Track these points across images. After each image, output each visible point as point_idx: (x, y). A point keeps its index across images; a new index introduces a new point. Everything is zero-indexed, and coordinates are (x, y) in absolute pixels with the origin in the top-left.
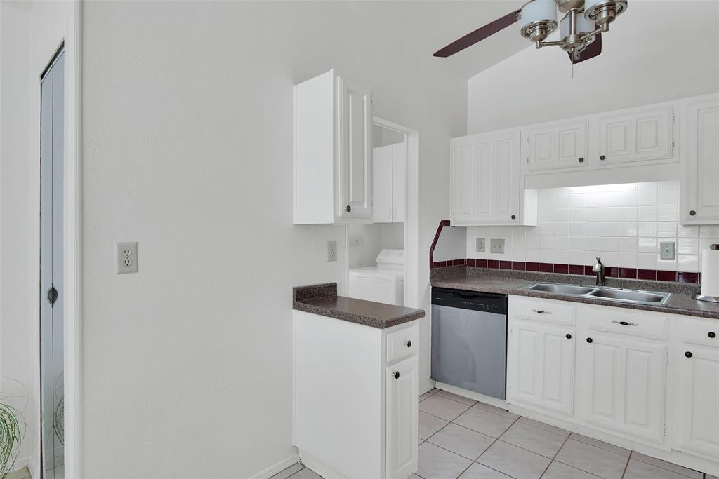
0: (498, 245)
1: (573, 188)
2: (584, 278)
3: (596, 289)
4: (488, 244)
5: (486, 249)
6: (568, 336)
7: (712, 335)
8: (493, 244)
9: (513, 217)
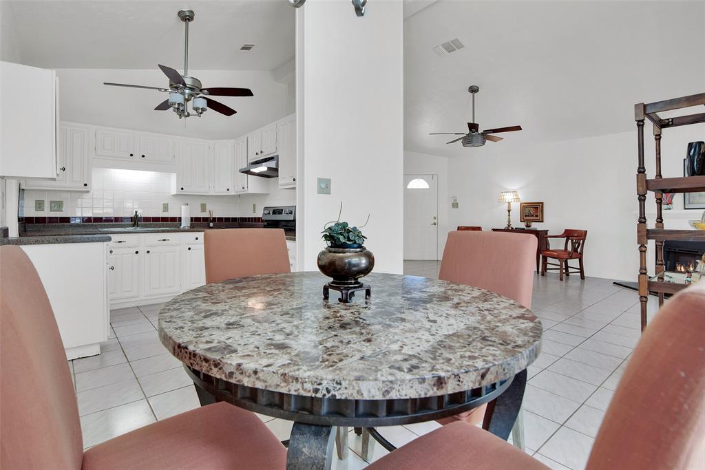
0: (58, 205)
4: (47, 206)
5: (46, 209)
6: (137, 252)
7: (197, 239)
8: (53, 205)
9: (86, 185)
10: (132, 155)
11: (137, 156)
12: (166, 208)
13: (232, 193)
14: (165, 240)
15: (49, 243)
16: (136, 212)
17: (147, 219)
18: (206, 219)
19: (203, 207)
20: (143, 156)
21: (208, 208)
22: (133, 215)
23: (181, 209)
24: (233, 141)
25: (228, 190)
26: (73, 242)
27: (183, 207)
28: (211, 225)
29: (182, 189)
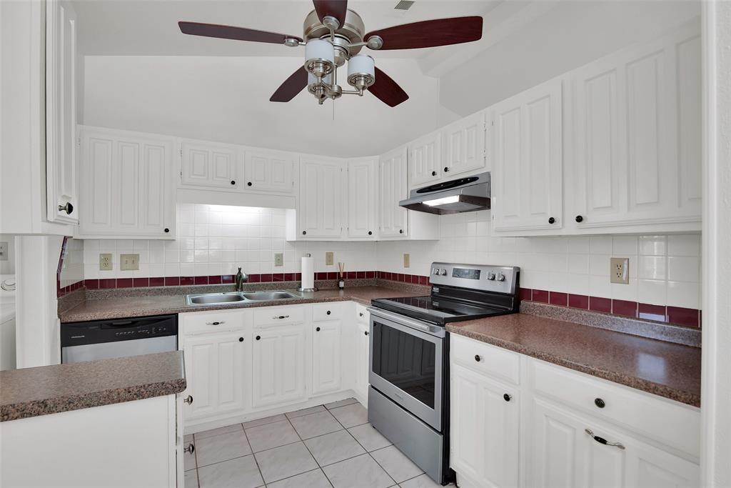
0: (132, 260)
1: (211, 206)
2: (223, 286)
3: (235, 294)
4: (116, 261)
5: (114, 267)
6: (241, 340)
7: (329, 313)
8: (125, 260)
9: (167, 230)
10: (233, 183)
11: (241, 184)
12: (279, 260)
13: (375, 237)
14: (283, 317)
15: (23, 416)
16: (240, 269)
17: (254, 278)
18: (333, 275)
19: (330, 259)
20: (250, 184)
21: (337, 259)
22: (235, 273)
23: (301, 261)
24: (378, 157)
25: (370, 233)
26: (89, 406)
27: (304, 259)
28: (342, 284)
29: (304, 233)
